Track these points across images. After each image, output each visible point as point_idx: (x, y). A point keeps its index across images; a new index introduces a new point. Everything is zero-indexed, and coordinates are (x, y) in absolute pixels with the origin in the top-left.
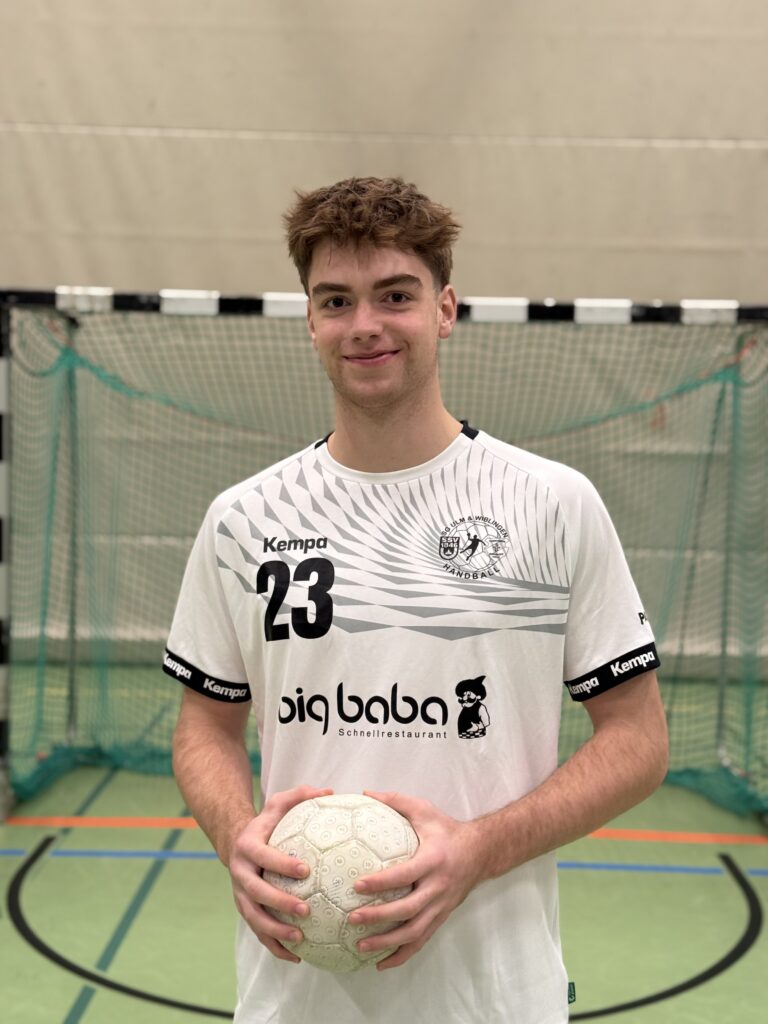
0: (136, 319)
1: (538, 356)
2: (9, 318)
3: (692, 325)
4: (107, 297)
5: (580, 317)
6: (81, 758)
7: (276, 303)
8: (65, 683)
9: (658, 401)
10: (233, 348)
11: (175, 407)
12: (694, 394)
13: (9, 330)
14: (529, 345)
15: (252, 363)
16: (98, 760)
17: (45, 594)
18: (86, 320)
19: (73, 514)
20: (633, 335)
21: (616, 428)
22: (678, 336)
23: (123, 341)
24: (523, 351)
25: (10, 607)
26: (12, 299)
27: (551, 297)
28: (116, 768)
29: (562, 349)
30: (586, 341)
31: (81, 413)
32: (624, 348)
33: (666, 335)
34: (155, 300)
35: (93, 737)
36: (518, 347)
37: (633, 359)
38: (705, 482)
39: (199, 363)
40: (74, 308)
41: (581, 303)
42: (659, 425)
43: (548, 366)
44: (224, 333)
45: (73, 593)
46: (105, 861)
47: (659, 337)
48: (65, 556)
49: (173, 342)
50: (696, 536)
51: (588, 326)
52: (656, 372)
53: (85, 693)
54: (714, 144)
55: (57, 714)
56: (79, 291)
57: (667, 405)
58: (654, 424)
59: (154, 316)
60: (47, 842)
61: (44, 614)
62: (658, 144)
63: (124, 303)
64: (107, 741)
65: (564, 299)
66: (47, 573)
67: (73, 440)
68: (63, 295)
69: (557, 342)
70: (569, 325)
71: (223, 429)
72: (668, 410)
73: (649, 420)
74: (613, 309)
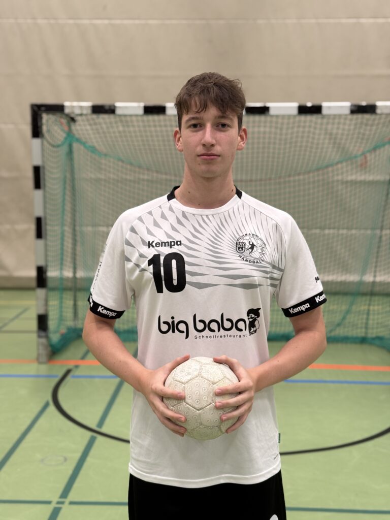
0: (104, 118)
1: (303, 132)
2: (41, 118)
3: (381, 114)
4: (88, 107)
5: (324, 111)
7: (171, 108)
8: (72, 298)
9: (363, 154)
11: (123, 161)
12: (382, 149)
13: (42, 124)
14: (299, 127)
15: (160, 139)
17: (62, 254)
18: (78, 118)
19: (73, 216)
20: (351, 120)
21: (342, 168)
22: (374, 120)
23: (92, 129)
24: (295, 130)
25: (46, 261)
26: (43, 108)
27: (310, 101)
29: (315, 128)
30: (328, 123)
31: (76, 166)
32: (347, 127)
33: (368, 120)
34: (112, 108)
36: (293, 128)
37: (351, 132)
38: (388, 194)
40: (73, 113)
41: (325, 105)
42: (364, 166)
43: (308, 137)
44: (146, 124)
45: (74, 254)
47: (365, 121)
48: (70, 236)
49: (121, 129)
50: (383, 222)
51: (329, 116)
52: (362, 139)
53: (81, 303)
55: (69, 313)
56: (75, 104)
57: (368, 155)
58: (361, 165)
59: (112, 116)
60: (68, 372)
61: (62, 264)
62: (363, 21)
63: (98, 110)
65: (317, 103)
66: (62, 244)
67: (73, 179)
68: (68, 106)
69: (313, 125)
70: (319, 116)
71: (146, 172)
72: (368, 158)
73: (359, 163)
74: (342, 107)
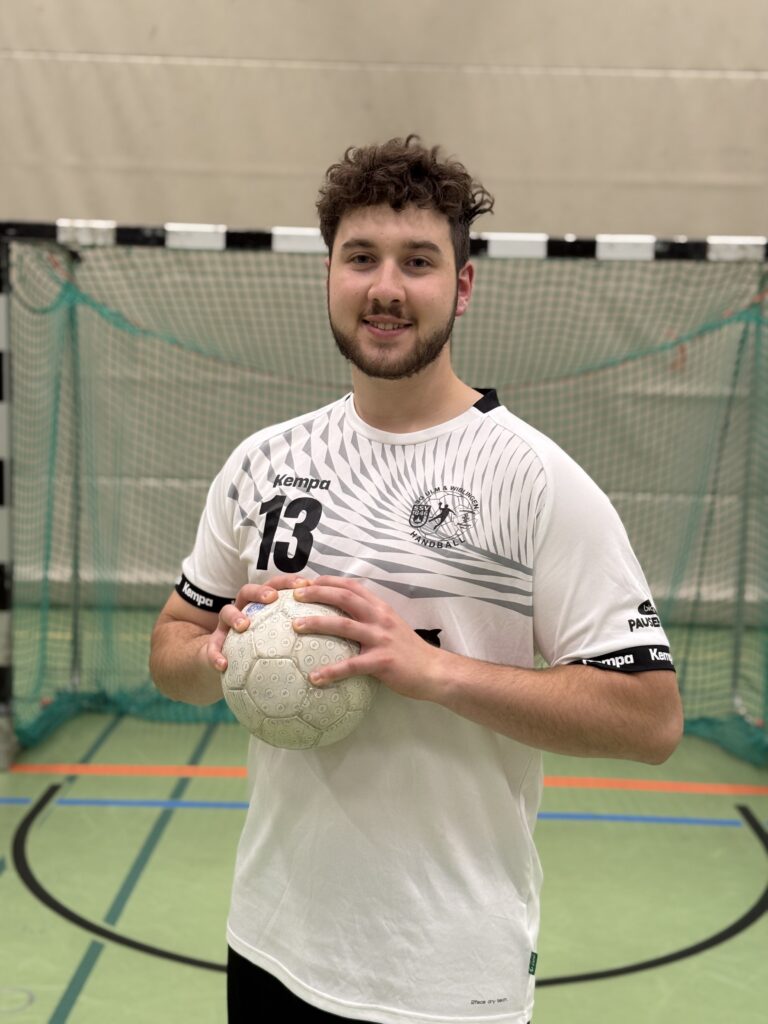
0: (140, 254)
1: (557, 295)
2: (8, 252)
3: (717, 262)
4: (109, 230)
5: (602, 253)
6: (86, 704)
7: (286, 237)
8: (69, 627)
9: (679, 342)
10: (240, 285)
11: (180, 346)
12: (716, 334)
13: (9, 265)
14: (548, 283)
15: (260, 301)
16: (103, 705)
17: (48, 537)
18: (88, 254)
19: (76, 456)
20: (655, 272)
21: (635, 370)
22: (703, 273)
23: (127, 277)
24: (541, 289)
25: (12, 551)
26: (12, 231)
27: (572, 233)
28: (121, 714)
29: (581, 287)
30: (607, 278)
31: (83, 352)
32: (646, 287)
33: (690, 272)
34: (159, 234)
35: (98, 683)
36: (535, 285)
37: (656, 297)
38: (726, 426)
39: (205, 300)
40: (76, 242)
41: (602, 239)
42: (678, 368)
43: (567, 304)
44: (231, 269)
45: (76, 536)
46: (112, 810)
47: (683, 275)
48: (68, 499)
49: (178, 278)
50: (716, 481)
51: (609, 263)
52: (678, 312)
53: (89, 637)
54: (733, 75)
55: (61, 659)
56: (80, 223)
57: (688, 344)
58: (673, 366)
59: (158, 251)
60: (53, 790)
61: (47, 558)
62: (677, 74)
63: (128, 237)
64: (112, 686)
65: (585, 235)
66: (49, 516)
67: (76, 380)
68: (65, 229)
69: (577, 280)
70: (590, 262)
71: (230, 369)
72: (689, 351)
73: (670, 361)
74: (636, 245)
